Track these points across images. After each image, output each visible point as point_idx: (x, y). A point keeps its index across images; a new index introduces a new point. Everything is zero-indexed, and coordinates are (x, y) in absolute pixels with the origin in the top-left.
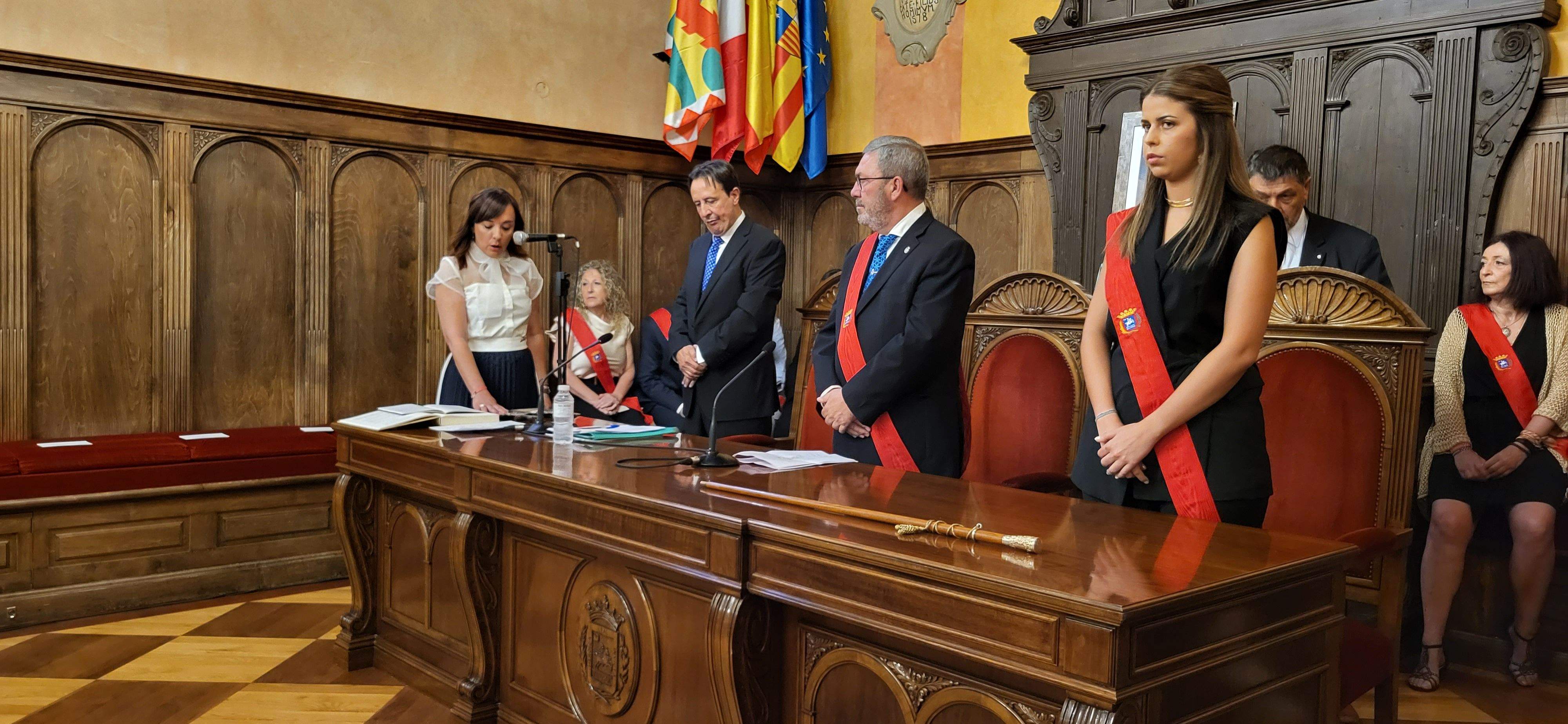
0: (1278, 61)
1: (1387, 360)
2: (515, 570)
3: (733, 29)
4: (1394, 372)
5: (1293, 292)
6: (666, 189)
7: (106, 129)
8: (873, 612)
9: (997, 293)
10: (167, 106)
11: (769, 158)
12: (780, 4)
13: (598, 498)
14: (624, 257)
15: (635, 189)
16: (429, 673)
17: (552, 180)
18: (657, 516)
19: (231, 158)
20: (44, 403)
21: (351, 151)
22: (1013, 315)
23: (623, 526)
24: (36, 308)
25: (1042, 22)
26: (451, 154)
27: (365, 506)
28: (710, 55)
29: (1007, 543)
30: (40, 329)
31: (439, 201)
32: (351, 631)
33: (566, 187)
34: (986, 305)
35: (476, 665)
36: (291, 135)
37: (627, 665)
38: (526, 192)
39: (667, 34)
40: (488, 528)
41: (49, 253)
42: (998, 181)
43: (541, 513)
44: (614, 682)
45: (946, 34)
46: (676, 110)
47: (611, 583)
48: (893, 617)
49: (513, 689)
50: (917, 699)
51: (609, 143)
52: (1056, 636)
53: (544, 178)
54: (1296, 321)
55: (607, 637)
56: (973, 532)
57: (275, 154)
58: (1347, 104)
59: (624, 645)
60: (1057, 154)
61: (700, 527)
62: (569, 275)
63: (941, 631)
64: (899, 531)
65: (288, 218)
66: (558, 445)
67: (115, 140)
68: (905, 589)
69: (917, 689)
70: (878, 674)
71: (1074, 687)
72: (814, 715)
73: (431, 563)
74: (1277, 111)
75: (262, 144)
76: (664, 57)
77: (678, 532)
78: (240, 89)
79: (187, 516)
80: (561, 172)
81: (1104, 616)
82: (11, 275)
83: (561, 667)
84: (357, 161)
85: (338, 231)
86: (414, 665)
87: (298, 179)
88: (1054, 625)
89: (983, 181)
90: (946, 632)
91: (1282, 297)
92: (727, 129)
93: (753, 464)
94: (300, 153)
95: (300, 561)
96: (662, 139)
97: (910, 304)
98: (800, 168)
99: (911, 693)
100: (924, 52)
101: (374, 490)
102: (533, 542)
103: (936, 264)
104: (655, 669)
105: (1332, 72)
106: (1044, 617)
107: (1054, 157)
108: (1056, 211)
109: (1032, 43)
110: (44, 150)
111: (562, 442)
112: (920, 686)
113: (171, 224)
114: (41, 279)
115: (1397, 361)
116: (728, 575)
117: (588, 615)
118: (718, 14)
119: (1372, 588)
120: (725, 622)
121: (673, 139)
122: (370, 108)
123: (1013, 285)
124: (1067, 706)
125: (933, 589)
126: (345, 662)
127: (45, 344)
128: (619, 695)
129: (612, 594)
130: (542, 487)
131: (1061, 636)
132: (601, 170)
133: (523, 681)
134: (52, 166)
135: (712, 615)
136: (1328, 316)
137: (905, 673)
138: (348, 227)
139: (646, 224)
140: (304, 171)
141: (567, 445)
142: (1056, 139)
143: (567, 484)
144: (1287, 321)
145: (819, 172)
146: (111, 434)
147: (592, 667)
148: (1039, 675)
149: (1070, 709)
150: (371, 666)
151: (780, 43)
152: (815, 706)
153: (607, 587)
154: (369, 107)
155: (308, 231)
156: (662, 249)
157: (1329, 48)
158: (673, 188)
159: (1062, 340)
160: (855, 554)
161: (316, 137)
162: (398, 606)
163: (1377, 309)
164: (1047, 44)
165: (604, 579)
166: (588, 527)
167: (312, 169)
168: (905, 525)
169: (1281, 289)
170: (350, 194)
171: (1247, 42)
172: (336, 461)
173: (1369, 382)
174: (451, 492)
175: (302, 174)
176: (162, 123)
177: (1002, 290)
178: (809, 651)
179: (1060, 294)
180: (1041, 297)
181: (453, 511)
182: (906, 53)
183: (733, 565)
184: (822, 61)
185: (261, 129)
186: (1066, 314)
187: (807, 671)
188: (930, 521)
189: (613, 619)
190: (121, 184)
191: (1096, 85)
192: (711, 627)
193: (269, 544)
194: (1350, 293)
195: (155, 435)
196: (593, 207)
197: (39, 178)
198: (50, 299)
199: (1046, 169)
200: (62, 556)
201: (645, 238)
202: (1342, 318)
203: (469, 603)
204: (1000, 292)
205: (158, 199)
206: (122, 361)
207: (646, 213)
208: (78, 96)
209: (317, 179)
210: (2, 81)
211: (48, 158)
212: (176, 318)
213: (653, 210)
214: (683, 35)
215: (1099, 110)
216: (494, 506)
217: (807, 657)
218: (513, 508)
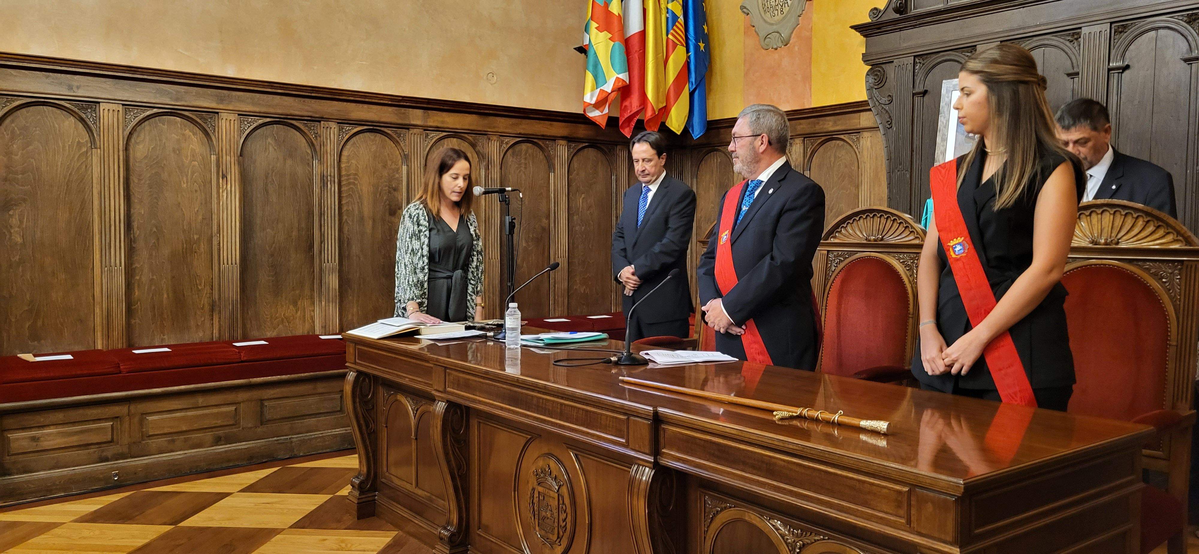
0: (1069, 35)
1: (1171, 273)
2: (479, 444)
3: (634, 27)
4: (1177, 283)
5: (1089, 220)
6: (586, 150)
7: (178, 118)
8: (758, 481)
9: (845, 225)
10: (221, 100)
11: (663, 124)
12: (670, 6)
13: (540, 390)
14: (555, 205)
15: (562, 151)
16: (417, 522)
17: (500, 146)
18: (587, 404)
19: (266, 137)
20: (138, 321)
21: (353, 129)
22: (859, 242)
23: (562, 412)
24: (131, 251)
25: (875, 11)
26: (426, 128)
27: (368, 395)
28: (617, 47)
29: (864, 427)
30: (134, 266)
31: (417, 165)
32: (358, 489)
33: (510, 151)
34: (836, 234)
35: (452, 516)
36: (309, 118)
37: (565, 519)
38: (480, 156)
39: (585, 33)
40: (459, 413)
41: (139, 210)
42: (842, 137)
43: (499, 402)
44: (556, 532)
45: (799, 24)
46: (592, 90)
47: (552, 455)
48: (774, 485)
49: (479, 535)
50: (795, 550)
51: (541, 117)
52: (907, 503)
53: (494, 145)
54: (1092, 243)
55: (550, 497)
56: (836, 417)
57: (298, 133)
58: (1127, 67)
59: (563, 503)
60: (888, 113)
61: (620, 413)
62: (515, 219)
63: (814, 497)
64: (777, 417)
65: (308, 180)
66: (509, 349)
67: (185, 126)
68: (784, 463)
69: (794, 541)
70: (763, 529)
71: (924, 544)
73: (416, 439)
74: (1069, 75)
75: (289, 126)
76: (582, 50)
77: (604, 417)
78: (272, 86)
79: (239, 403)
80: (507, 140)
81: (948, 488)
82: (114, 228)
83: (515, 518)
84: (357, 137)
85: (344, 189)
86: (406, 516)
87: (315, 151)
88: (906, 494)
90: (817, 498)
91: (1080, 224)
92: (631, 103)
94: (316, 132)
95: (321, 435)
96: (582, 113)
97: (774, 233)
98: (686, 131)
99: (789, 545)
100: (782, 38)
101: (374, 383)
102: (492, 423)
103: (796, 200)
104: (587, 522)
105: (1114, 42)
106: (898, 487)
107: (887, 116)
108: (889, 159)
109: (867, 28)
110: (135, 136)
111: (512, 347)
112: (797, 540)
113: (225, 187)
114: (133, 230)
115: (1180, 274)
116: (643, 451)
117: (535, 479)
118: (622, 15)
119: (1161, 459)
120: (641, 488)
121: (591, 112)
122: (366, 97)
123: (857, 219)
125: (806, 463)
126: (355, 513)
127: (138, 278)
128: (560, 542)
129: (552, 463)
130: (499, 382)
131: (912, 503)
132: (536, 137)
133: (487, 529)
134: (140, 148)
135: (631, 482)
136: (1120, 239)
137: (784, 529)
138: (351, 186)
139: (570, 177)
140: (319, 145)
142: (888, 102)
143: (518, 380)
144: (1085, 243)
145: (702, 134)
146: (185, 342)
147: (539, 520)
148: (894, 534)
150: (374, 516)
151: (670, 36)
152: (712, 553)
153: (549, 458)
155: (322, 189)
156: (583, 196)
157: (1111, 23)
158: (590, 149)
159: (898, 261)
160: (743, 435)
161: (328, 120)
162: (393, 470)
163: (1161, 232)
164: (879, 28)
165: (547, 452)
166: (534, 412)
167: (325, 143)
168: (782, 412)
169: (1079, 218)
170: (353, 161)
171: (1043, 21)
172: (346, 362)
173: (1156, 292)
174: (430, 385)
175: (318, 148)
176: (217, 113)
177: (849, 223)
178: (707, 510)
179: (896, 225)
180: (881, 227)
181: (432, 399)
182: (767, 40)
183: (647, 442)
184: (702, 48)
185: (288, 115)
186: (901, 240)
187: (706, 526)
188: (802, 409)
189: (554, 483)
190: (189, 158)
191: (919, 60)
192: (631, 491)
193: (298, 423)
194: (1137, 221)
195: (215, 343)
196: (531, 165)
197: (131, 156)
198: (140, 244)
199: (880, 126)
200: (151, 434)
201: (570, 188)
202: (1131, 240)
203: (446, 470)
204: (847, 224)
205: (215, 169)
206: (191, 289)
207: (570, 169)
208: (158, 95)
209: (329, 151)
210: (104, 86)
211: (138, 141)
212: (230, 256)
213: (575, 166)
214: (597, 33)
215: (922, 79)
216: (463, 396)
217: (706, 514)
218: (478, 398)
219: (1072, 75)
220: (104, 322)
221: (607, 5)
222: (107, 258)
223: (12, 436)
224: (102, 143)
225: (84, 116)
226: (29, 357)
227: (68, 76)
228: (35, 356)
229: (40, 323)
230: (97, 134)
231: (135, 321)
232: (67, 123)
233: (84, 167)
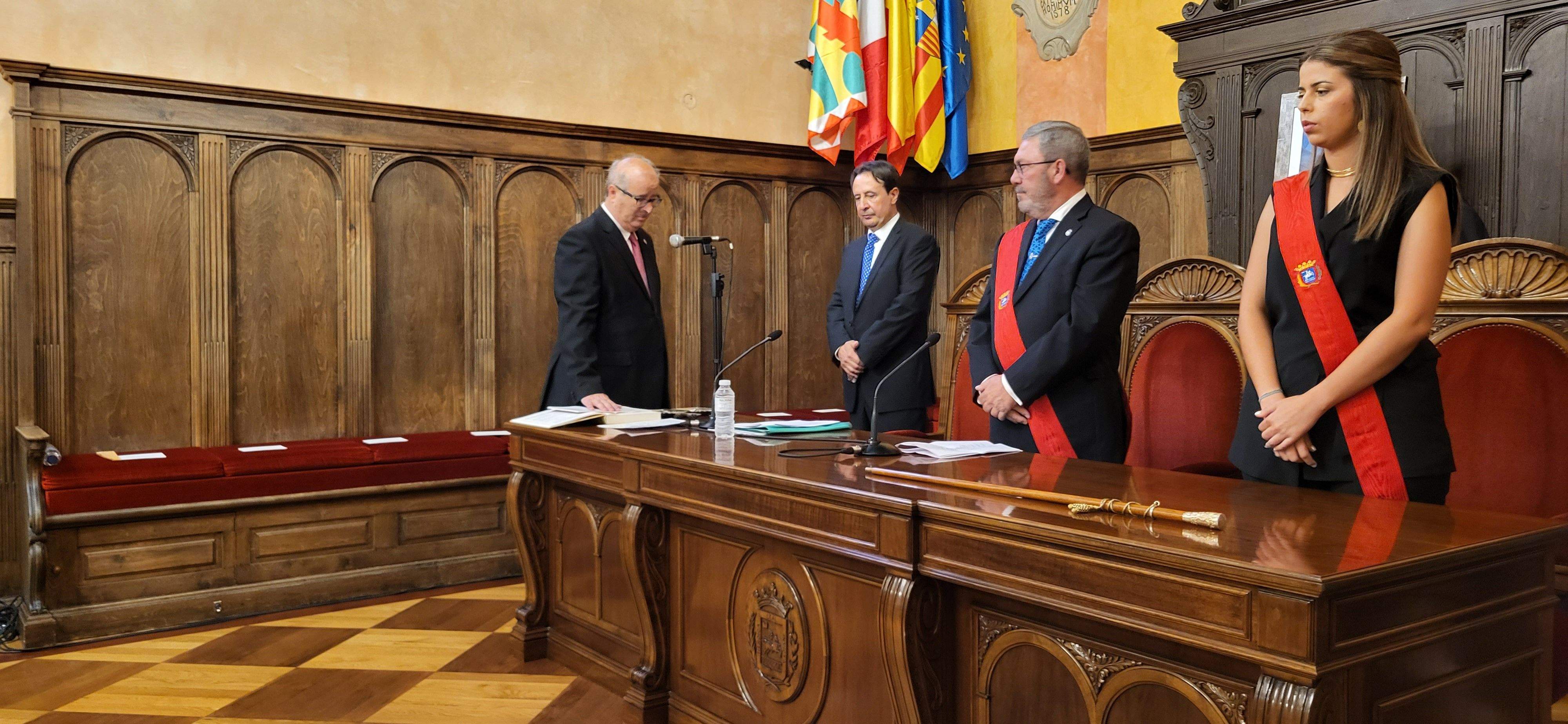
0: (1449, 32)
2: (683, 559)
3: (873, 33)
5: (1481, 266)
6: (811, 193)
7: (295, 154)
8: (1050, 590)
9: (1154, 281)
10: (348, 130)
11: (911, 159)
12: (920, 6)
13: (763, 484)
14: (771, 262)
15: (780, 195)
16: (600, 663)
17: (701, 189)
18: (826, 500)
19: (405, 178)
20: (244, 411)
21: (513, 167)
22: (1173, 302)
23: (791, 513)
24: (236, 322)
25: (1190, 8)
27: (538, 501)
28: (851, 58)
29: (1188, 520)
30: (240, 342)
32: (525, 623)
33: (713, 195)
34: (1144, 293)
35: (647, 654)
36: (458, 153)
37: (796, 652)
38: (677, 202)
39: (810, 41)
40: (657, 519)
41: (247, 270)
42: (1147, 173)
43: (708, 502)
44: (784, 668)
45: (1089, 27)
46: (820, 115)
47: (779, 570)
48: (1071, 594)
49: (683, 677)
50: (1098, 681)
51: (754, 150)
52: (1248, 609)
53: (693, 187)
54: (1485, 295)
55: (776, 623)
56: (1151, 510)
57: (444, 173)
58: (1528, 73)
59: (793, 632)
60: (1210, 141)
61: (869, 510)
62: (723, 276)
63: (1125, 608)
64: (1072, 511)
65: (456, 232)
66: (720, 440)
67: (304, 163)
68: (1083, 565)
69: (1097, 669)
70: (1055, 655)
71: (1269, 663)
72: (989, 698)
73: (600, 557)
74: (1450, 85)
75: (433, 164)
76: (806, 64)
77: (848, 516)
78: (412, 112)
79: (371, 516)
80: (708, 180)
81: (1301, 588)
82: (214, 292)
83: (730, 654)
84: (519, 177)
85: (502, 243)
86: (586, 655)
87: (466, 194)
88: (1245, 600)
89: (1132, 173)
90: (1128, 609)
91: (1469, 272)
92: (869, 131)
93: (915, 454)
94: (467, 170)
95: (474, 559)
96: (807, 145)
97: (1074, 285)
98: (941, 168)
99: (1091, 674)
100: (1067, 46)
101: (545, 486)
102: (699, 530)
103: (1102, 243)
104: (825, 655)
105: (1510, 41)
106: (1235, 591)
107: (1206, 144)
108: (1210, 201)
109: (1180, 30)
110: (241, 175)
111: (723, 437)
112: (1100, 667)
113: (353, 240)
114: (240, 296)
116: (899, 557)
117: (756, 602)
118: (857, 18)
120: (896, 605)
121: (817, 144)
123: (1171, 272)
124: (1262, 683)
125: (1113, 565)
126: (521, 653)
127: (244, 356)
128: (789, 681)
129: (780, 581)
130: (710, 476)
131: (1253, 610)
132: (747, 177)
133: (692, 670)
134: (248, 190)
135: (883, 600)
136: (1522, 289)
137: (1084, 653)
138: (512, 240)
139: (791, 228)
140: (471, 188)
141: (729, 439)
142: (1208, 126)
143: (734, 473)
144: (1476, 296)
145: (961, 172)
146: (304, 439)
147: (761, 654)
148: (1230, 651)
149: (1265, 688)
150: (545, 656)
151: (920, 45)
152: (989, 689)
153: (774, 574)
154: (529, 124)
155: (475, 244)
156: (807, 253)
157: (1506, 16)
158: (816, 193)
159: (1225, 326)
160: (1031, 532)
161: (481, 155)
162: (569, 599)
164: (1195, 30)
165: (773, 567)
166: (755, 513)
167: (479, 185)
168: (1078, 504)
169: (1468, 263)
170: (514, 208)
171: (1414, 14)
172: (509, 459)
174: (619, 485)
175: (469, 190)
176: (344, 146)
177: (1160, 278)
178: (982, 633)
179: (1222, 279)
180: (1202, 283)
181: (621, 504)
182: (1048, 48)
183: (904, 547)
184: (962, 60)
185: (432, 149)
186: (1231, 299)
187: (981, 654)
188: (1105, 500)
189: (781, 606)
190: (309, 204)
191: (1249, 69)
192: (882, 610)
193: (445, 543)
194: (1546, 264)
195: (341, 439)
196: (740, 214)
197: (237, 201)
198: (248, 314)
199: (1198, 157)
200: (261, 554)
201: (791, 243)
202: (1538, 291)
203: (640, 592)
204: (1158, 279)
205: (341, 217)
206: (311, 371)
207: (791, 219)
208: (270, 124)
209: (483, 194)
210: (204, 112)
211: (245, 183)
212: (359, 329)
213: (798, 215)
214: (825, 42)
215: (1254, 94)
216: (663, 497)
217: (981, 639)
218: (682, 498)
219: (1455, 85)
220: (203, 413)
221: (838, 5)
222: (207, 330)
223: (90, 554)
224: (201, 184)
225: (179, 150)
226: (111, 455)
227: (160, 100)
228: (119, 454)
229: (124, 413)
230: (195, 174)
231: (241, 412)
232: (158, 159)
233: (179, 216)
